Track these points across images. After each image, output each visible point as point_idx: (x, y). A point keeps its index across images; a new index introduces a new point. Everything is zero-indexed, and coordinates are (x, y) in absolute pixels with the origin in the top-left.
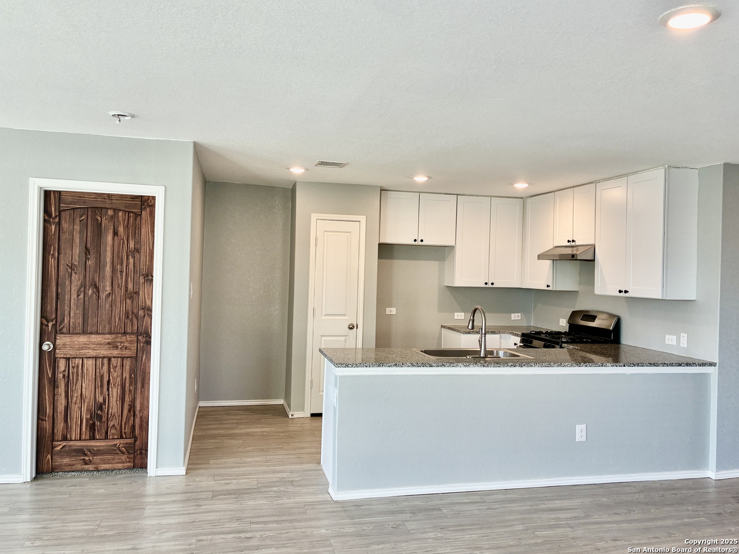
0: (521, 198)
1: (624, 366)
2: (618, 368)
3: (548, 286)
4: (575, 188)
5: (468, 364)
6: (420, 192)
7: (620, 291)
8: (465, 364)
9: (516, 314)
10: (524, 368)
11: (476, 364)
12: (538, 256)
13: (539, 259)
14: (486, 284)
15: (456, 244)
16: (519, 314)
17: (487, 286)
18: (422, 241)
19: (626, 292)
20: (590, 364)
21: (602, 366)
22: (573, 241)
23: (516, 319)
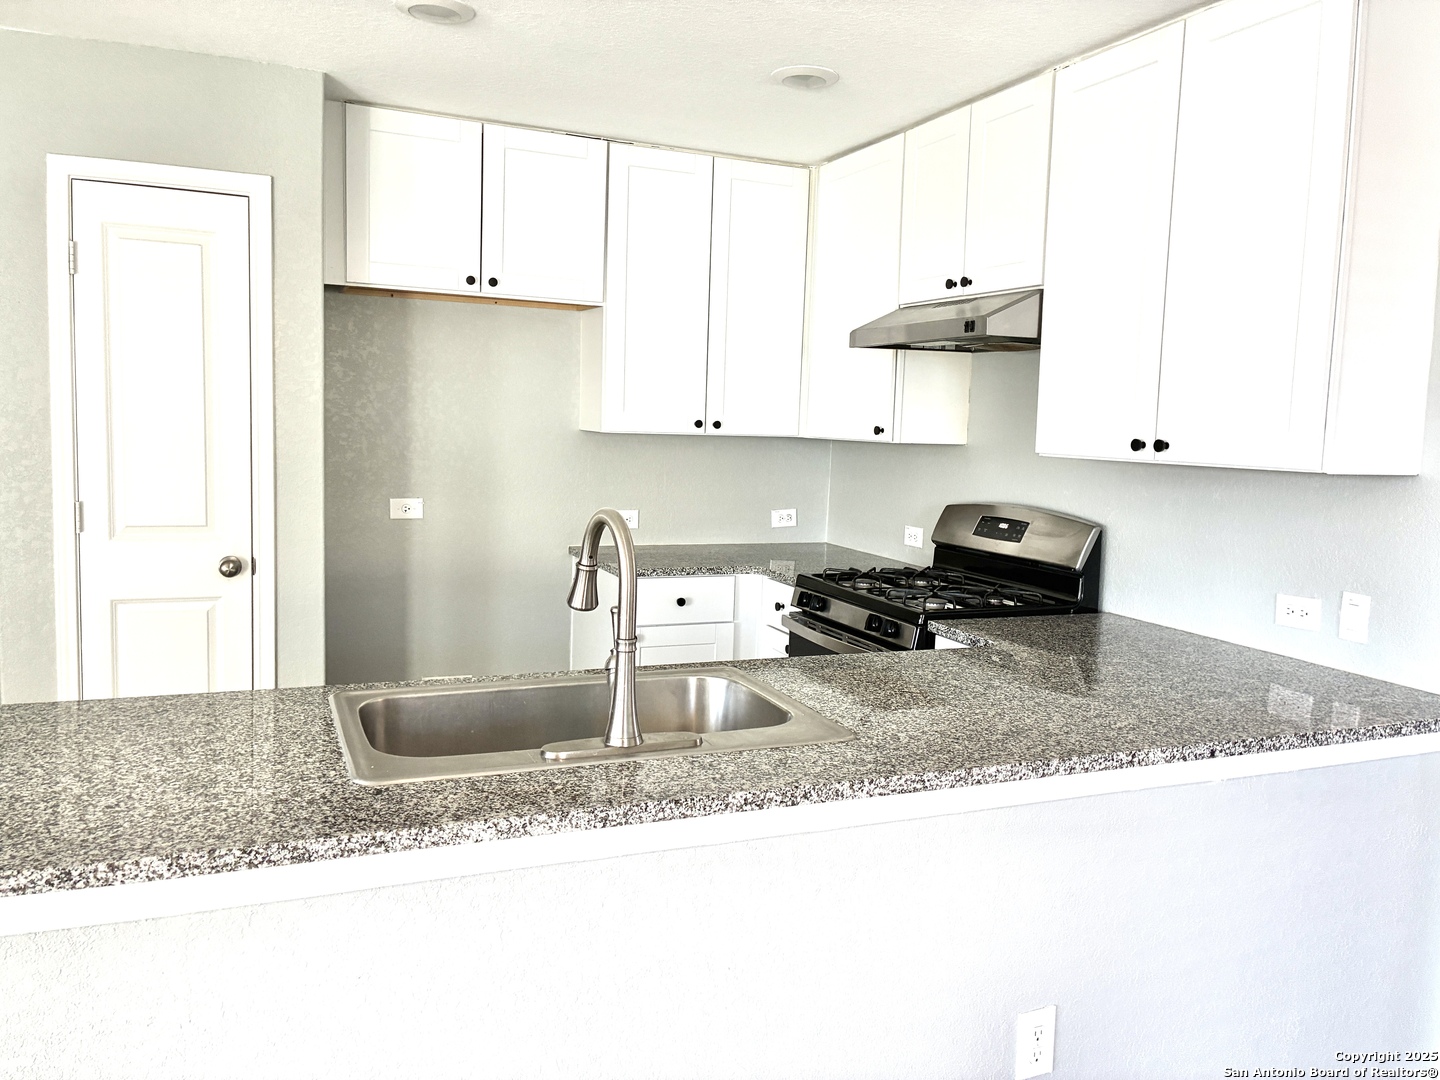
0: (805, 166)
1: (1213, 754)
2: (1191, 764)
3: (878, 430)
4: (975, 105)
5: (517, 822)
6: (484, 121)
7: (1137, 445)
8: (504, 825)
9: (784, 512)
10: (804, 805)
11: (565, 815)
12: (853, 334)
13: (853, 345)
14: (699, 424)
15: (604, 299)
16: (793, 512)
17: (700, 431)
18: (493, 282)
19: (1160, 446)
20: (1087, 761)
21: (1131, 763)
22: (966, 282)
23: (784, 523)
